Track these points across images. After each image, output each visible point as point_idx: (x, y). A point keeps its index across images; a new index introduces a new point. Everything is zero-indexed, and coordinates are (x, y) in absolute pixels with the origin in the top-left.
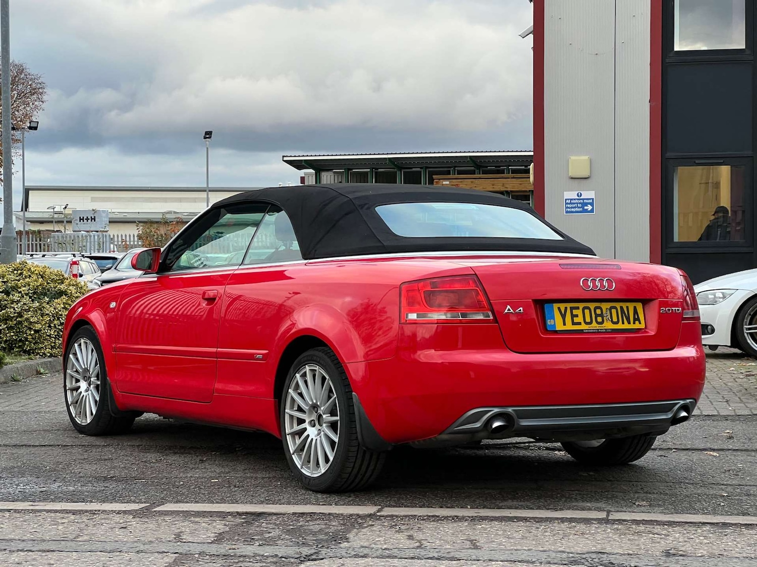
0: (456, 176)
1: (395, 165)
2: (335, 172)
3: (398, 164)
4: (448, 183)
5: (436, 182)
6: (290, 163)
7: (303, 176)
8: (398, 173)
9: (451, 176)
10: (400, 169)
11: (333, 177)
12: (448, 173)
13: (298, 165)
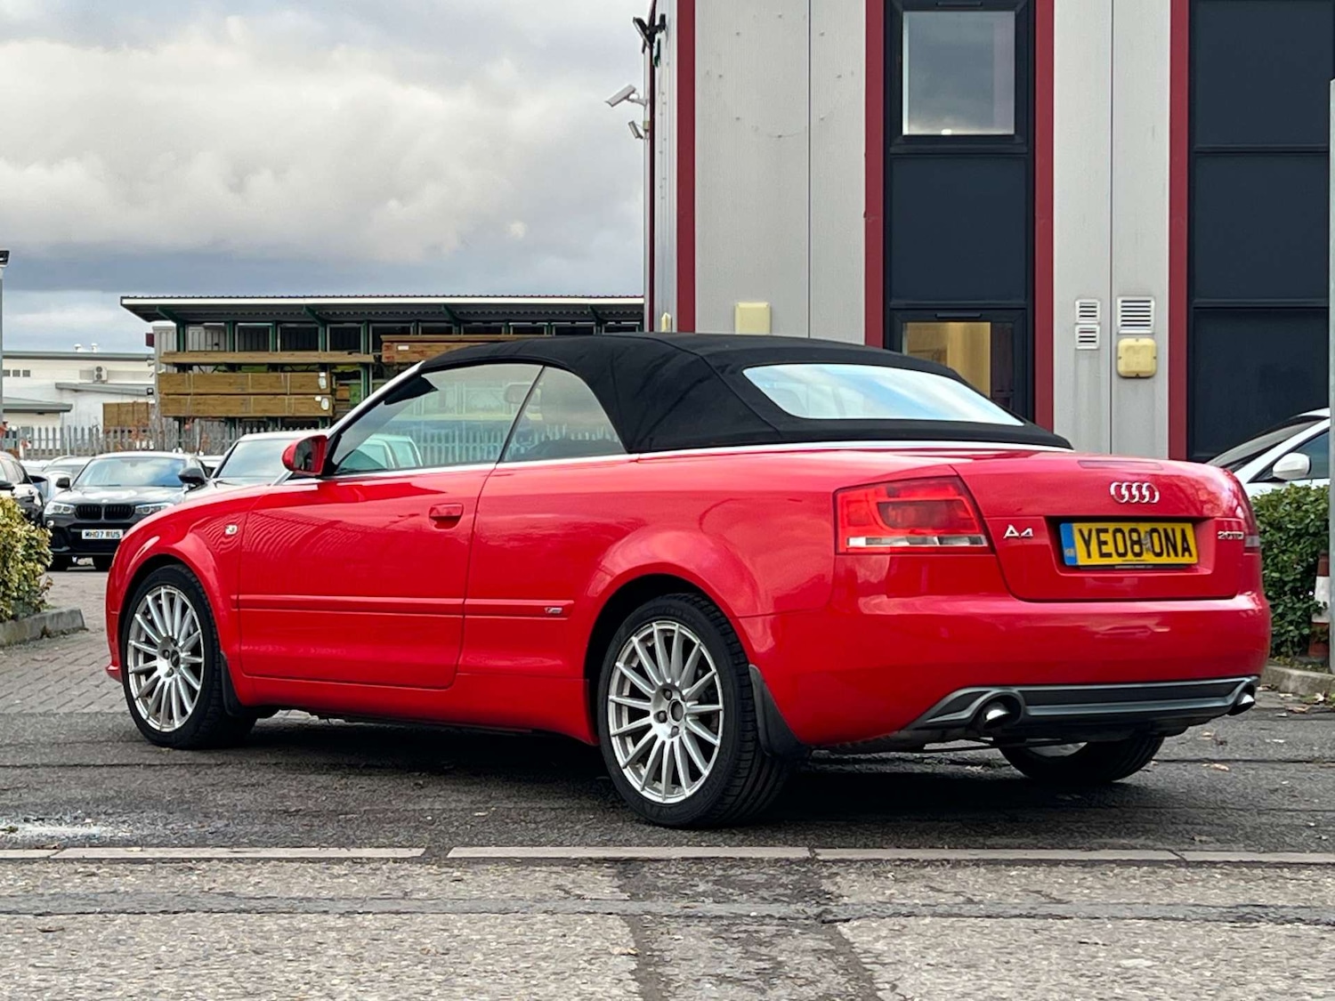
0: (420, 337)
1: (317, 317)
2: (206, 328)
3: (321, 314)
4: (406, 348)
5: (387, 346)
6: (133, 309)
7: (151, 331)
8: (321, 330)
9: (411, 337)
10: (325, 323)
11: (203, 335)
12: (405, 331)
13: (147, 313)
